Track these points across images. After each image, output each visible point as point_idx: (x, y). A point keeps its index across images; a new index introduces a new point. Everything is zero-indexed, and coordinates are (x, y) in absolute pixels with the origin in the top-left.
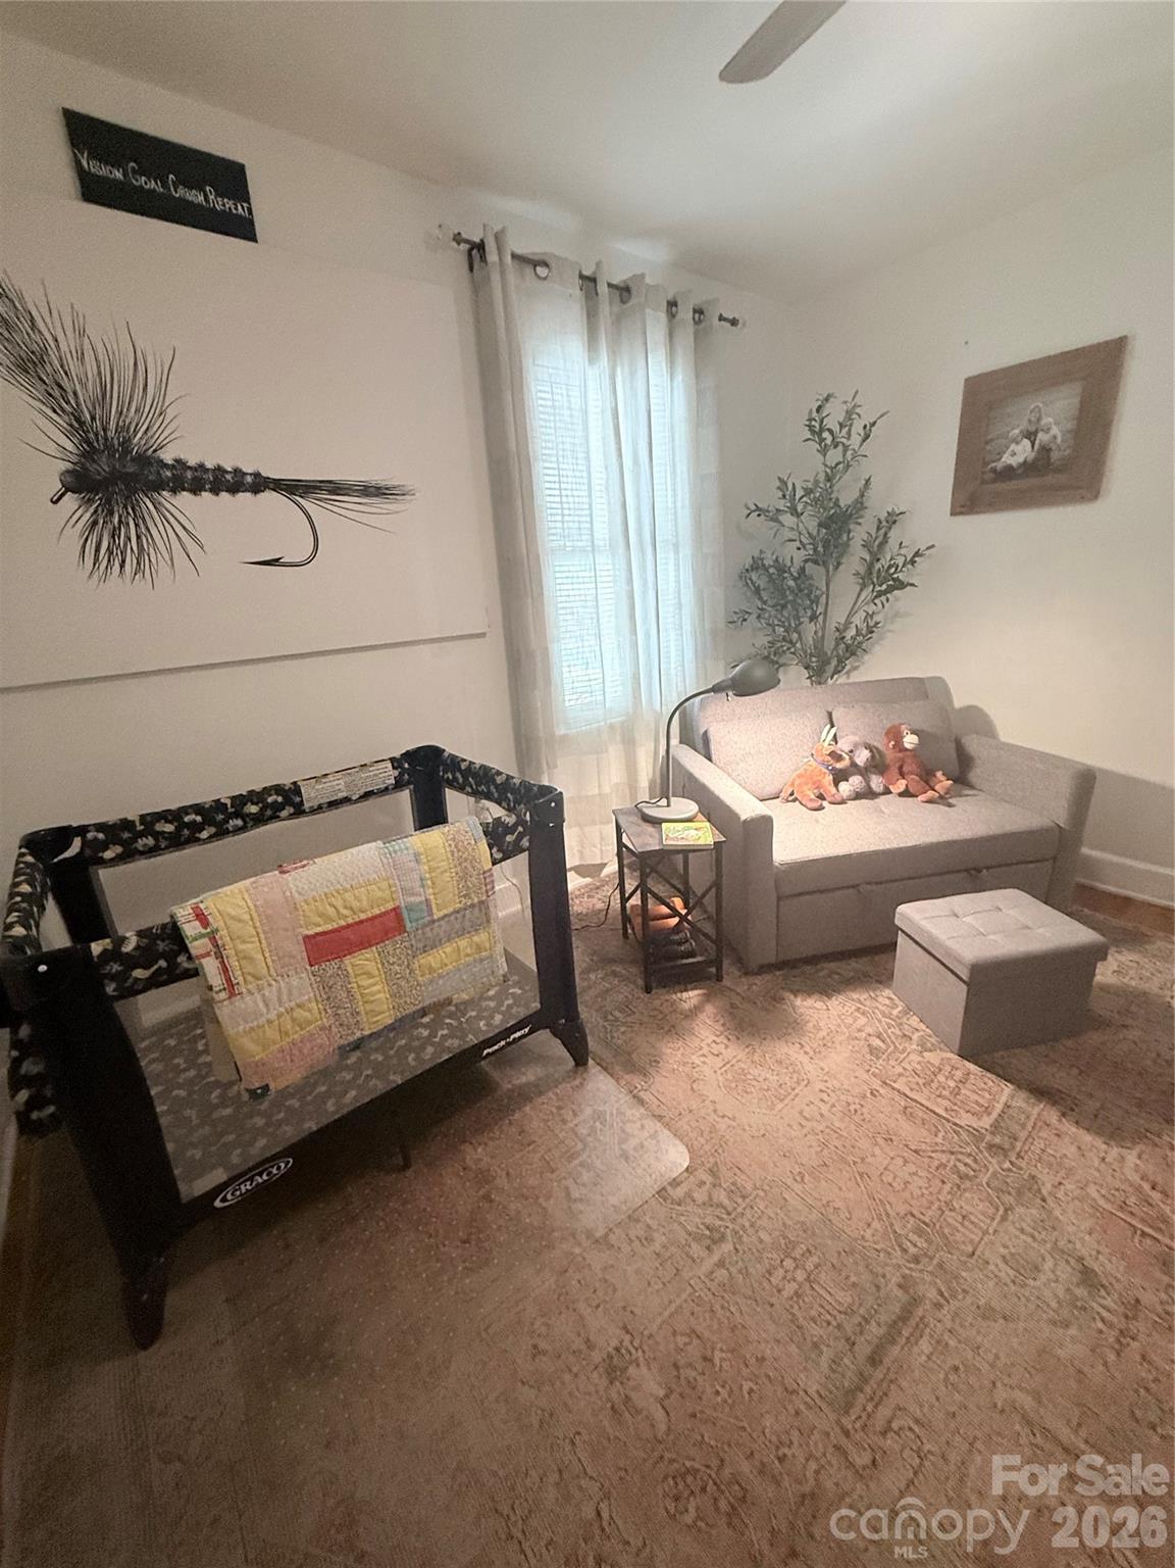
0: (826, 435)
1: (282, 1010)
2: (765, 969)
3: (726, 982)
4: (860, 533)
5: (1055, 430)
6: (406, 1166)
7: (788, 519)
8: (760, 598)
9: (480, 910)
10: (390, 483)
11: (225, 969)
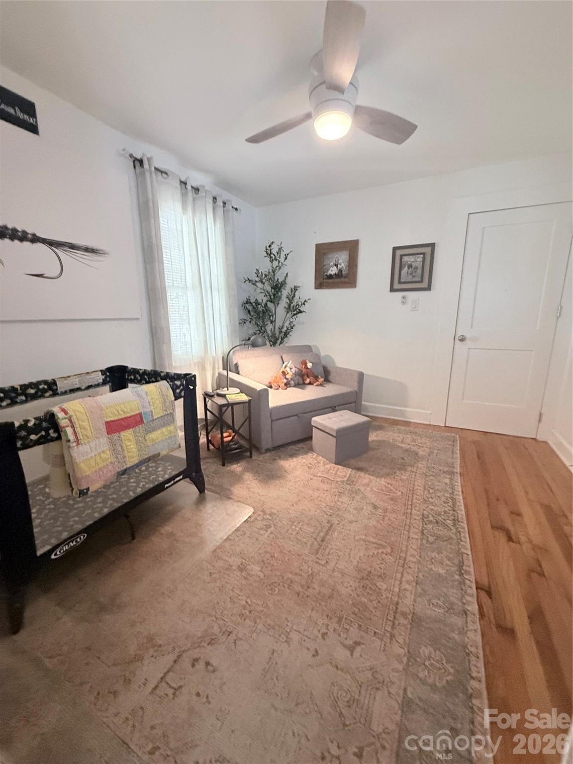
0: (272, 255)
1: (96, 453)
2: (268, 450)
3: (254, 457)
4: (285, 292)
5: (343, 265)
6: (133, 538)
7: (259, 284)
8: (250, 315)
9: (171, 416)
10: (98, 248)
11: (75, 433)
